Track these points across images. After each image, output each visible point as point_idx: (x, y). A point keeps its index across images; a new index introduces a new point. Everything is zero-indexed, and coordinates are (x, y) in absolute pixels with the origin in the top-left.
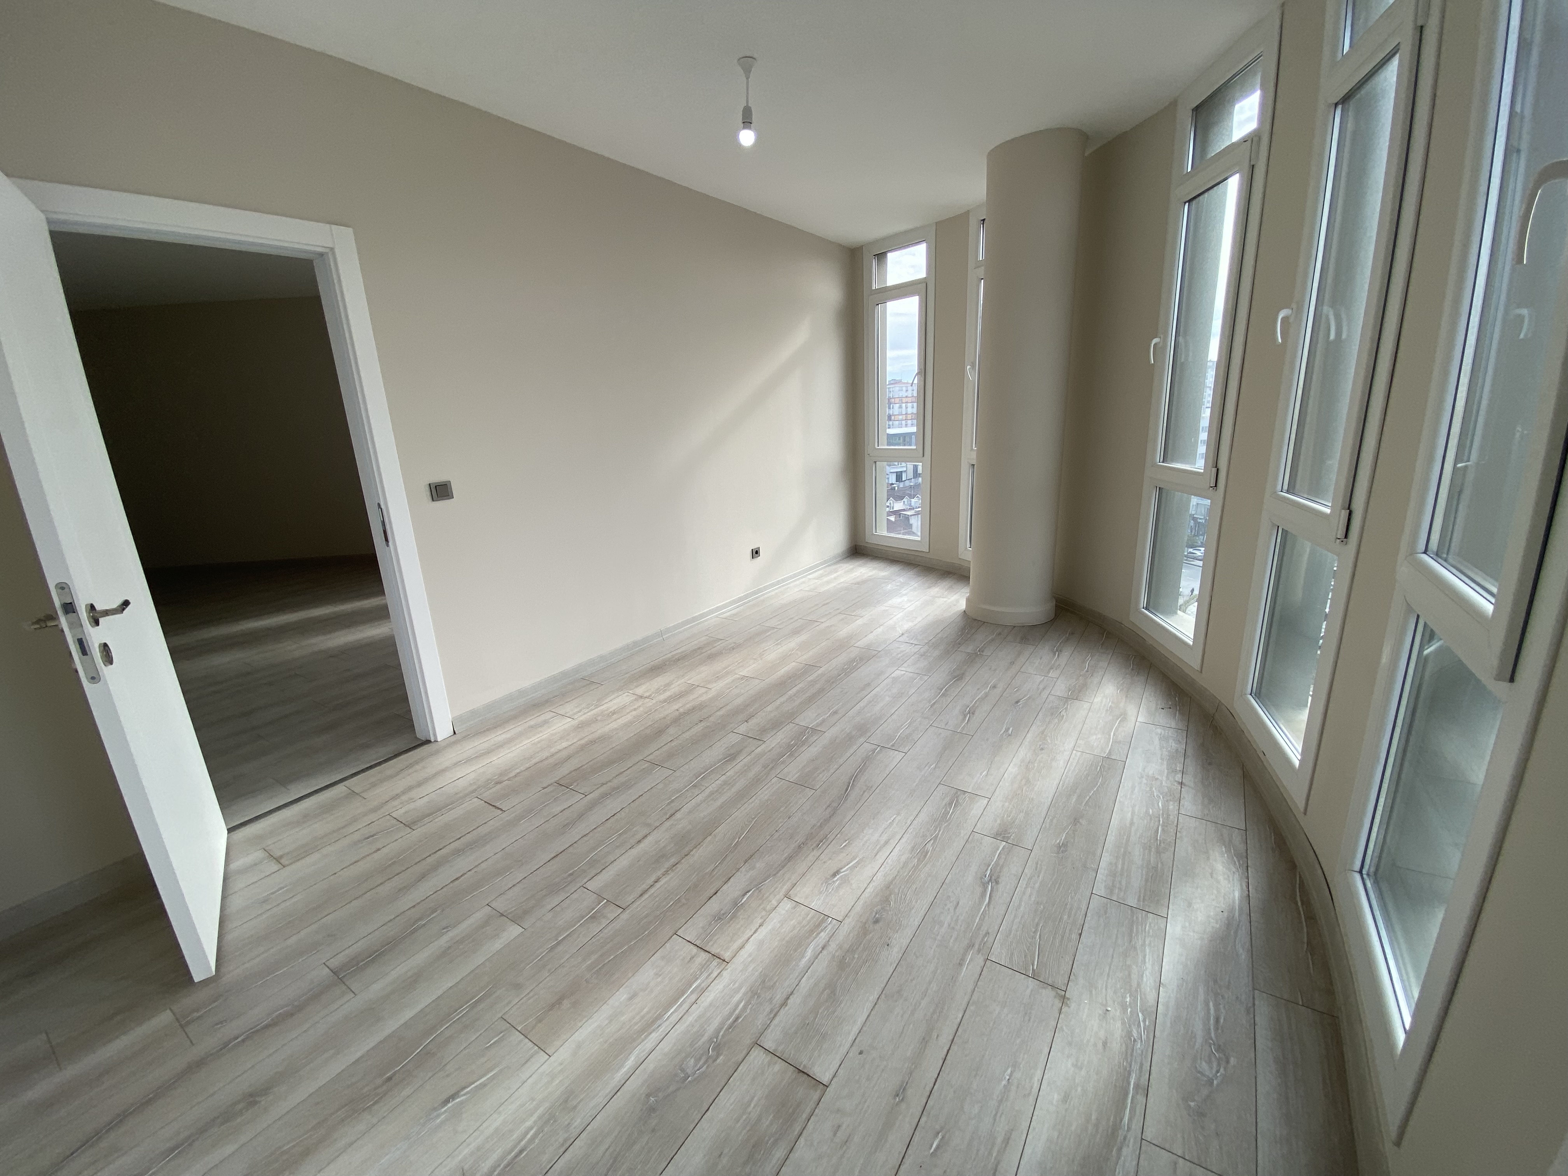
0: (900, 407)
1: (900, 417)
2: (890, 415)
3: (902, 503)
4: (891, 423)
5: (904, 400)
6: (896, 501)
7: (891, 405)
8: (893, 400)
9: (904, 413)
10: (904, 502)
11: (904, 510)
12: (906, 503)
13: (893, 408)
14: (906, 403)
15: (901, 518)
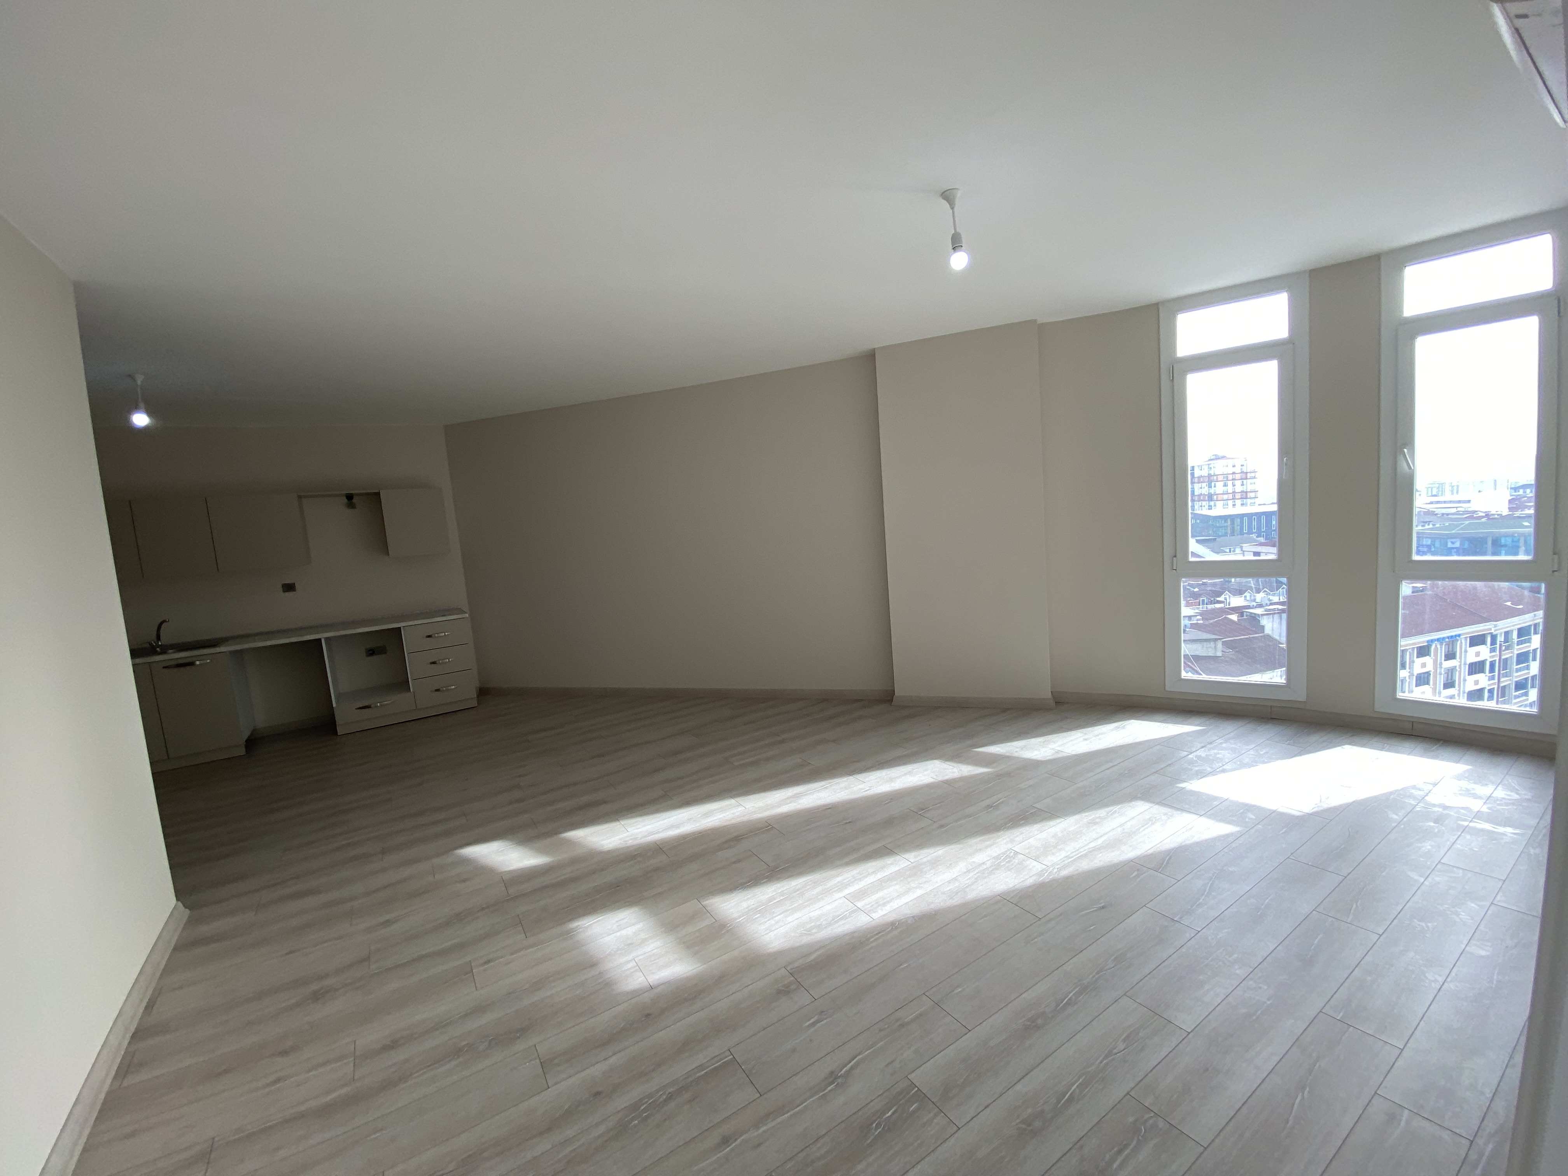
0: (1225, 485)
1: (1225, 497)
2: (1212, 495)
3: (1243, 598)
4: (1212, 503)
5: (1230, 477)
6: (1234, 595)
7: (1213, 484)
8: (1215, 478)
9: (1230, 491)
10: (1245, 597)
11: (1248, 607)
12: (1248, 598)
13: (1215, 487)
14: (1233, 480)
15: (1245, 617)
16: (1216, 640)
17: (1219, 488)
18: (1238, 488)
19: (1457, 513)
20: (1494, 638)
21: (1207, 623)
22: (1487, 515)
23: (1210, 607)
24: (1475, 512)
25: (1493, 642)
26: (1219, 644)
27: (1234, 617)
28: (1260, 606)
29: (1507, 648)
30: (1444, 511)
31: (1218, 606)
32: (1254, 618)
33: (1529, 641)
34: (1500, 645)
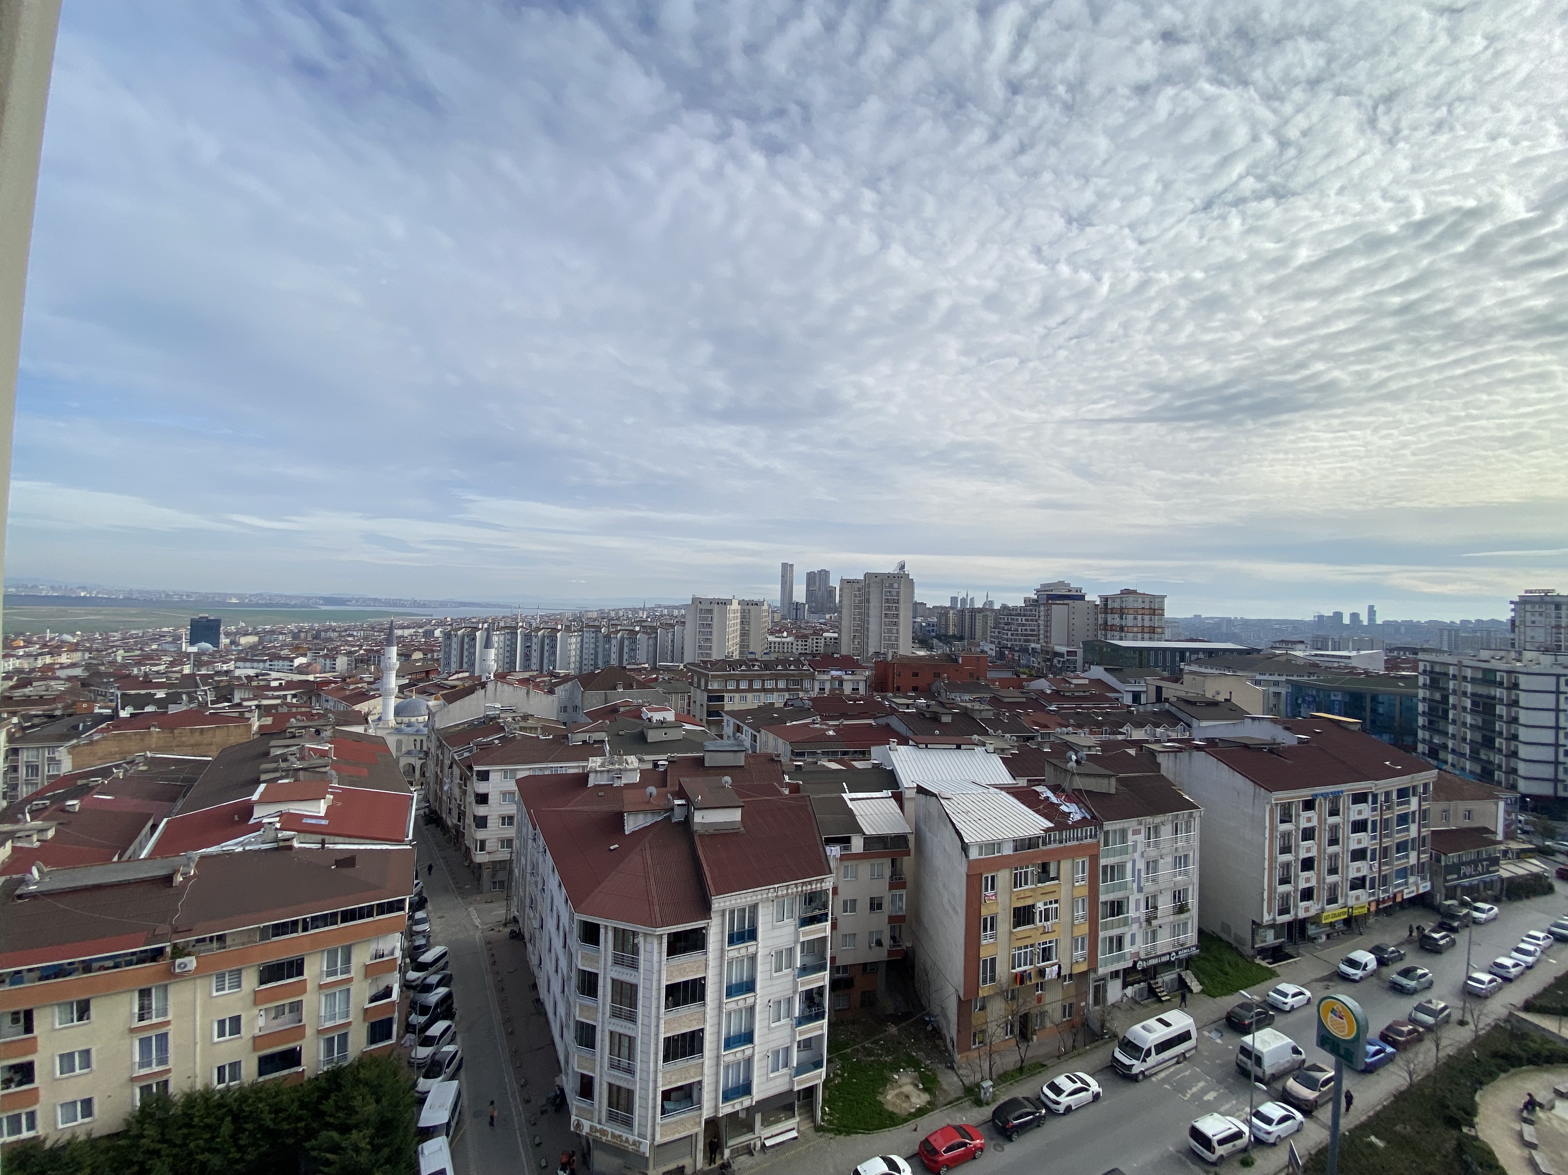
16: (1110, 776)
17: (1129, 620)
18: (1147, 623)
19: (1339, 668)
20: (1375, 797)
21: (1106, 755)
22: (1366, 672)
23: (1112, 737)
24: (1354, 668)
25: (1375, 802)
26: (1113, 781)
27: (1132, 752)
28: (1158, 741)
29: (1388, 808)
30: (1327, 664)
31: (1120, 737)
32: (1153, 753)
33: (1408, 803)
34: (1381, 806)
